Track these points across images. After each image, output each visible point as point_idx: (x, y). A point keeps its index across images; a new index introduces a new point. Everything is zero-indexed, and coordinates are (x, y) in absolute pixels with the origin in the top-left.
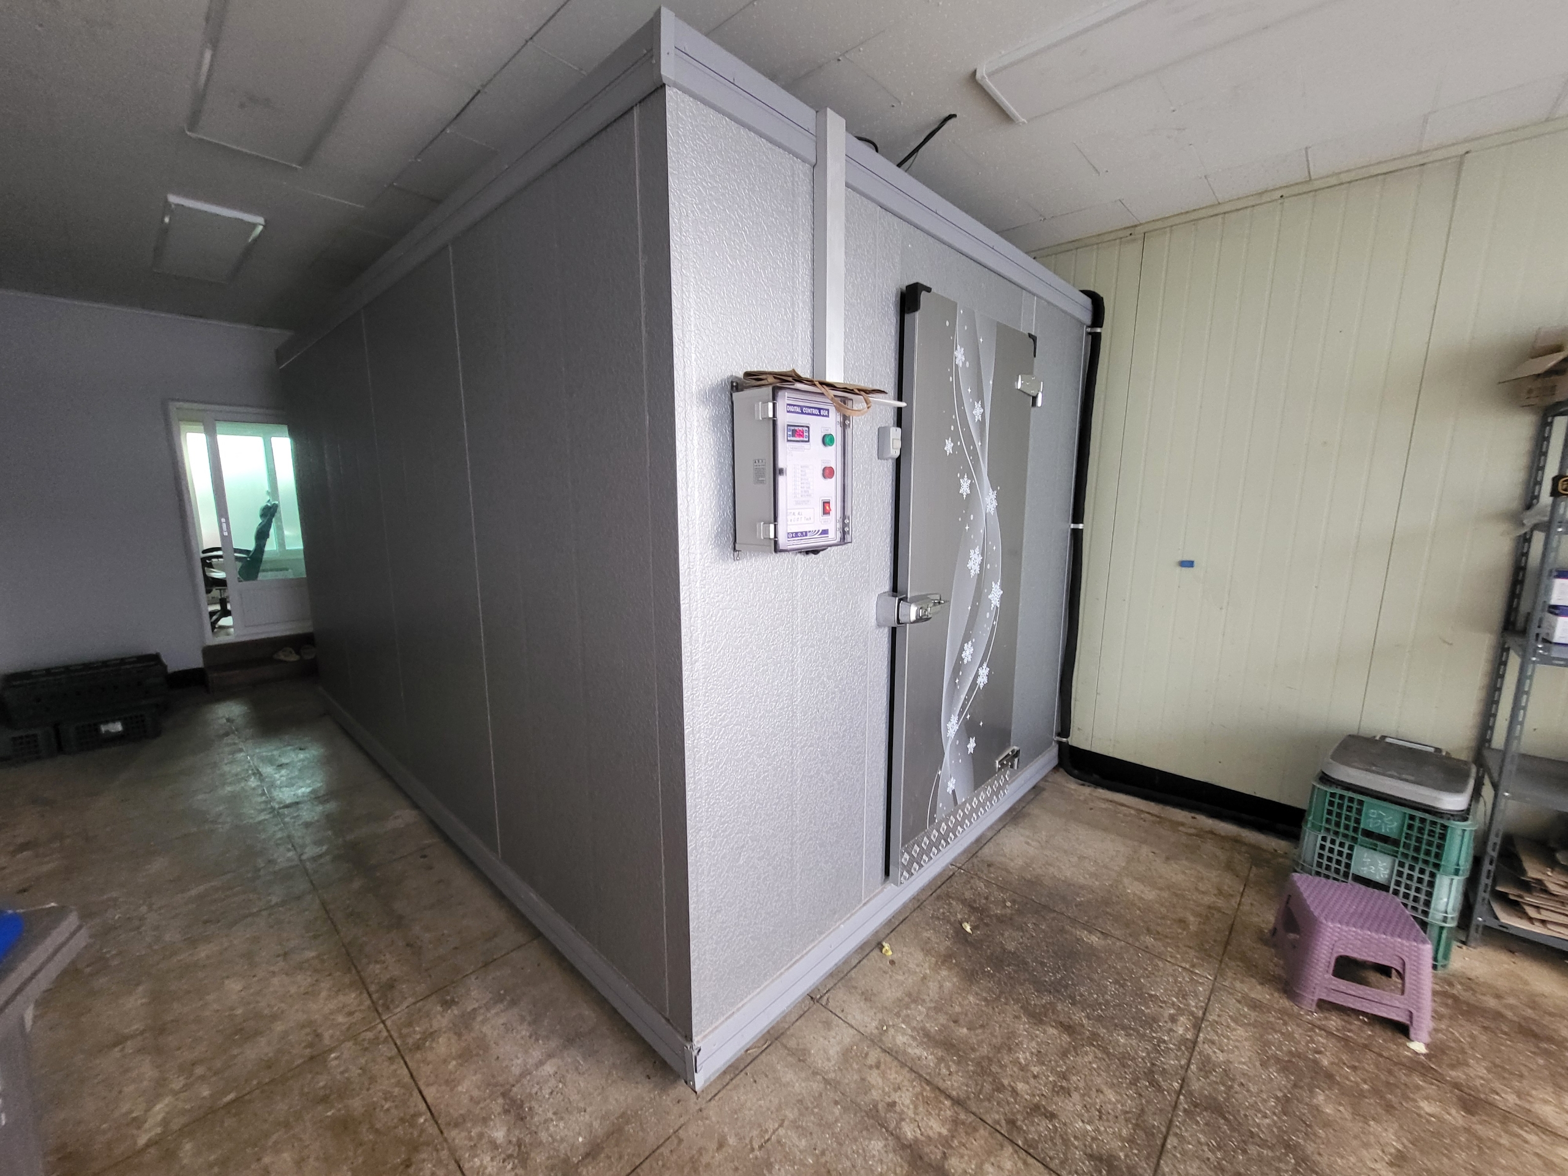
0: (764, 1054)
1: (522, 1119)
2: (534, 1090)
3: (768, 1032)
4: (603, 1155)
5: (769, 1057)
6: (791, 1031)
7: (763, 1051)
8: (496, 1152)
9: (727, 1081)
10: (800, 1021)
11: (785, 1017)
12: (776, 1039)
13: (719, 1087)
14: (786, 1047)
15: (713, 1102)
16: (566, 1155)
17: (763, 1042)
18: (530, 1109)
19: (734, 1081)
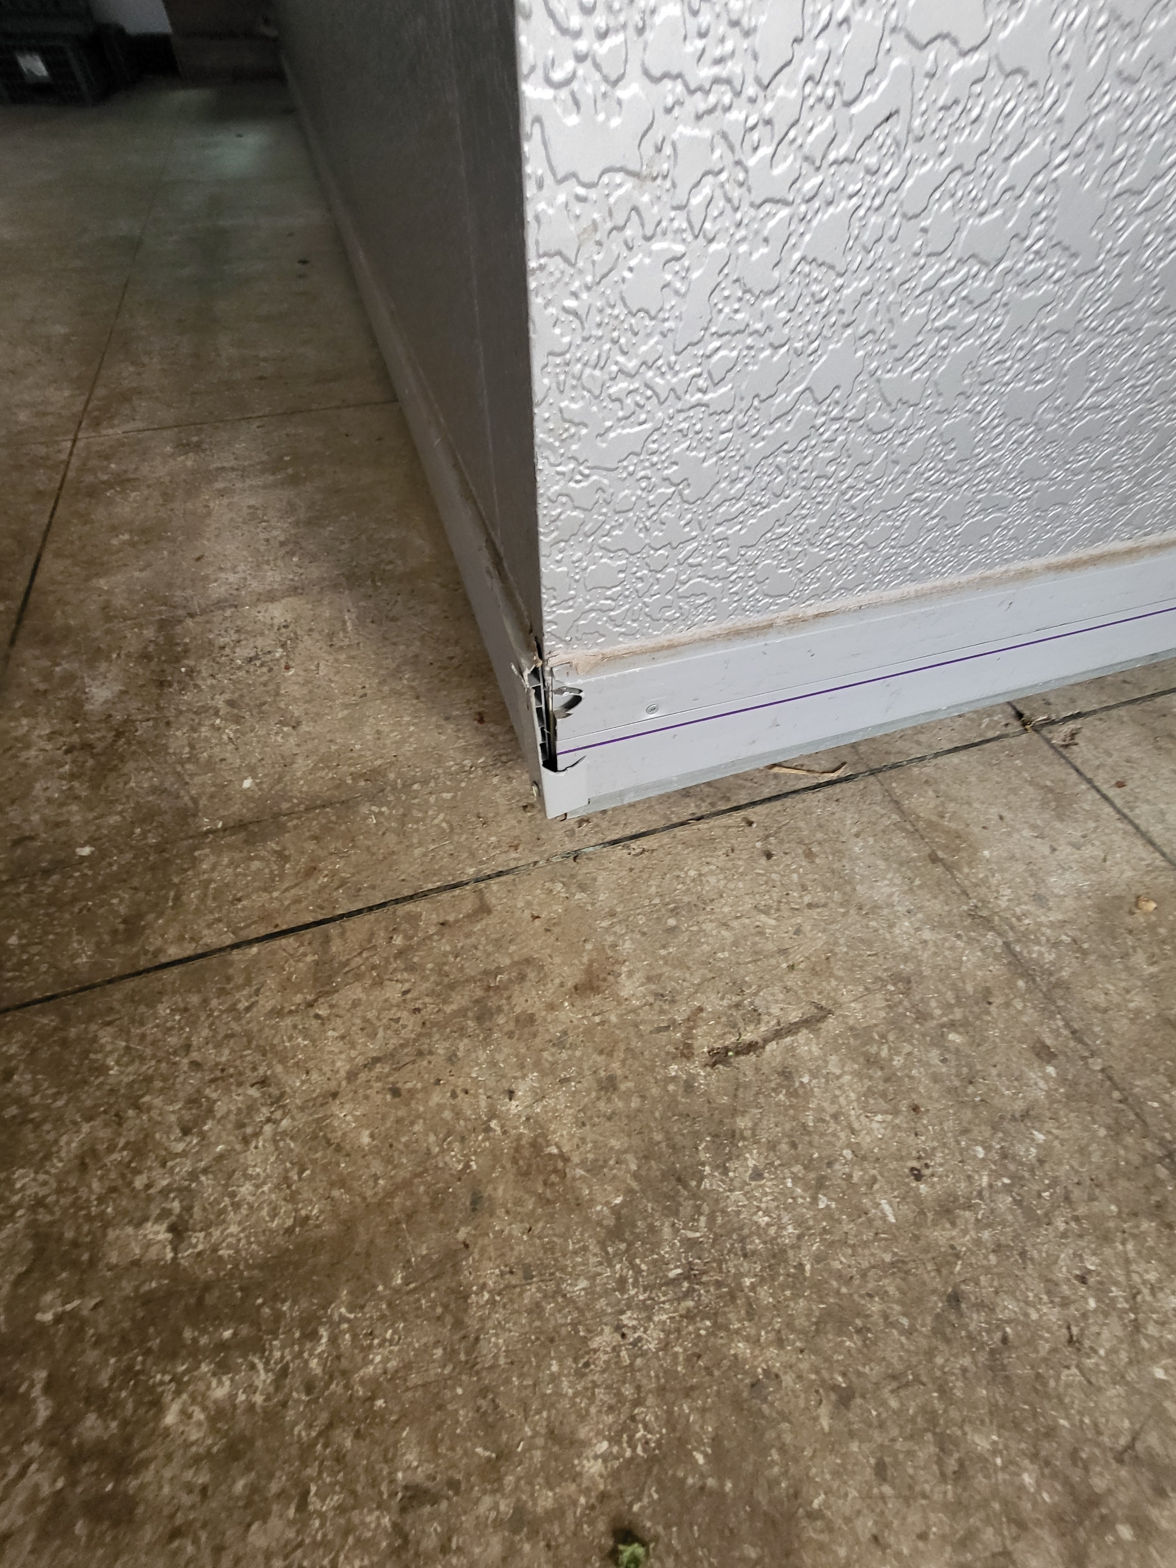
0: (821, 795)
1: (162, 684)
2: (222, 641)
3: (854, 746)
4: (272, 845)
5: (832, 807)
6: (928, 769)
7: (819, 786)
8: (69, 725)
9: (685, 816)
10: (963, 756)
11: (919, 730)
12: (873, 772)
13: (655, 820)
14: (897, 804)
15: (619, 851)
16: (195, 800)
17: (829, 766)
18: (191, 672)
19: (703, 825)
